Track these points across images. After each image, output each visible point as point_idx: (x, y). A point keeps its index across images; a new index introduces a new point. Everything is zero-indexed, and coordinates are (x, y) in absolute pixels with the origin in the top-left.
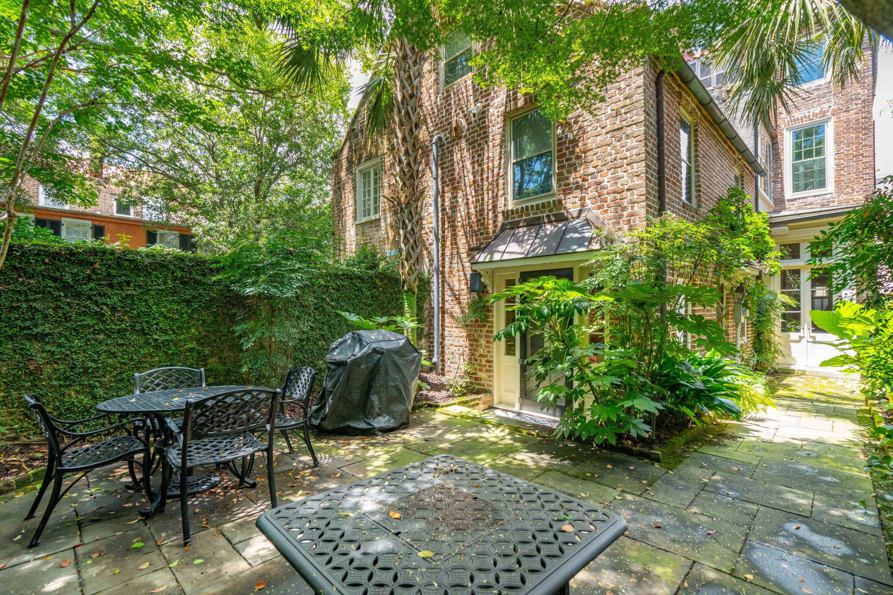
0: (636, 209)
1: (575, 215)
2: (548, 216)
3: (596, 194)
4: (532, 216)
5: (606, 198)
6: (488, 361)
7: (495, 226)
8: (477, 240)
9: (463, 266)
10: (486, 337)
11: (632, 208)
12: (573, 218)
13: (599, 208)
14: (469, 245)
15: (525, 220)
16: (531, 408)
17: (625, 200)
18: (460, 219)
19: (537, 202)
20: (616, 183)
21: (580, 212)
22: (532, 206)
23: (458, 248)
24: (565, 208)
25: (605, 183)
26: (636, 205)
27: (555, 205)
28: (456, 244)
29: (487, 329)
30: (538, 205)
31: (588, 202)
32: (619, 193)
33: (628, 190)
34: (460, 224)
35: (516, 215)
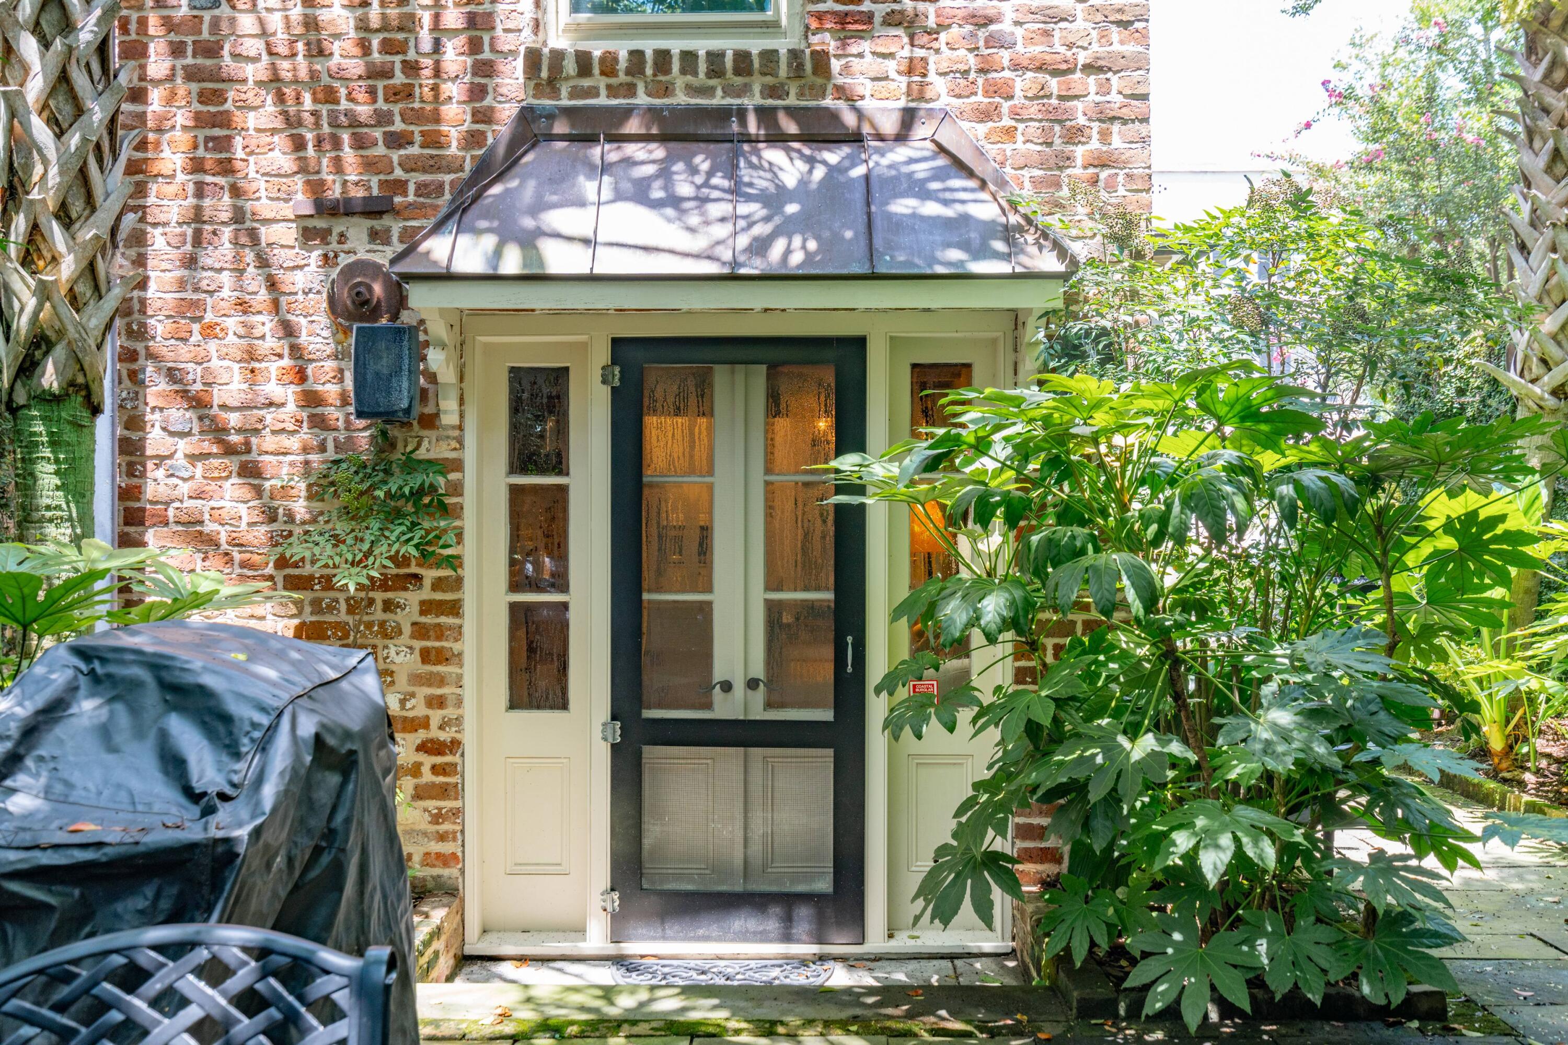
0: (1117, 142)
1: (889, 125)
2: (766, 115)
3: (972, 61)
4: (681, 99)
5: (1009, 84)
6: (428, 747)
7: (484, 116)
8: (369, 165)
9: (272, 284)
10: (420, 631)
11: (1105, 136)
12: (880, 137)
13: (985, 115)
14: (316, 188)
15: (653, 113)
16: (672, 928)
17: (1079, 105)
18: (253, 46)
19: (715, 44)
20: (1047, 34)
21: (909, 118)
22: (689, 57)
23: (236, 192)
24: (842, 92)
25: (1005, 26)
26: (1116, 127)
27: (797, 70)
28: (226, 167)
29: (426, 593)
30: (715, 57)
31: (939, 86)
32: (1056, 73)
33: (1089, 68)
34: (253, 72)
35: (602, 82)
